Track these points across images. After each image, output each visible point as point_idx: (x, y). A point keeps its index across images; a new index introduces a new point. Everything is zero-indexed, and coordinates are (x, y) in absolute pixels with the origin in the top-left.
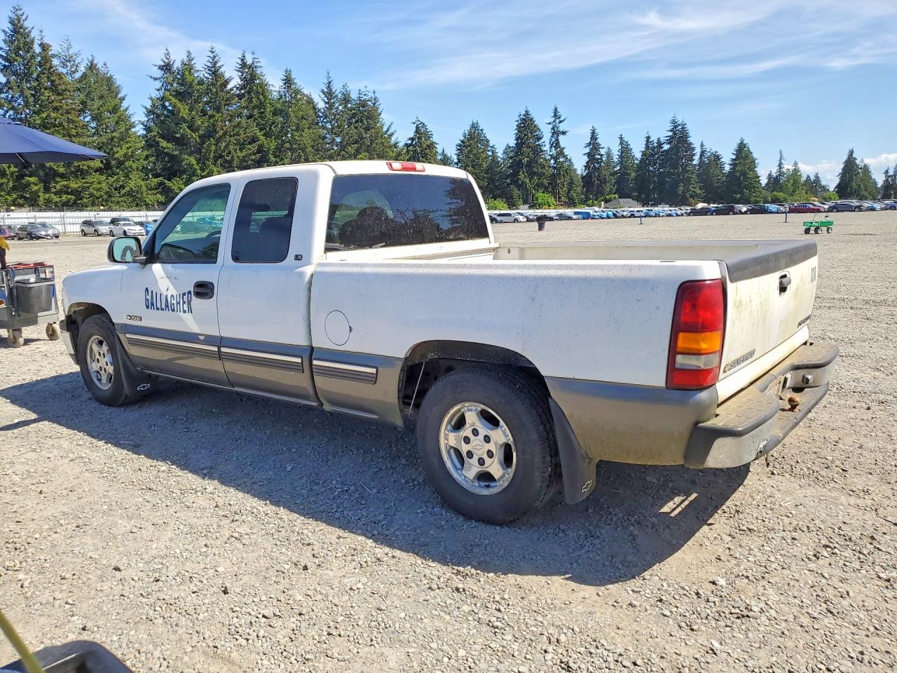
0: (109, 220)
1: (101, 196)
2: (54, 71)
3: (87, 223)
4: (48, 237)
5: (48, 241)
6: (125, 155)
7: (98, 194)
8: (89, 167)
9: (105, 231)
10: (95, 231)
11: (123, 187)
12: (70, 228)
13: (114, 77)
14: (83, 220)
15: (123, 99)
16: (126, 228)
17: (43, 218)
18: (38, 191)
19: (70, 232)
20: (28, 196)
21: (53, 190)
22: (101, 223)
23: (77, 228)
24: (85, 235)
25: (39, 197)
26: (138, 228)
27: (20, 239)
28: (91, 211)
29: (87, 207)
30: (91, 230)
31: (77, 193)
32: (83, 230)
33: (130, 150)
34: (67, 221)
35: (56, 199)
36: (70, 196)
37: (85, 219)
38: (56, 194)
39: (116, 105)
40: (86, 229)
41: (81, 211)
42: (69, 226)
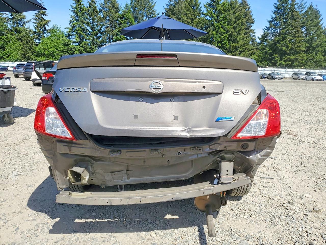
0: (305, 73)
1: (303, 63)
2: (295, 10)
3: (295, 74)
4: (279, 79)
5: (279, 80)
6: (317, 45)
7: (301, 62)
8: (300, 50)
9: (303, 78)
10: (298, 77)
11: (313, 59)
12: (287, 76)
13: (319, 11)
14: (293, 73)
15: (321, 20)
16: (314, 77)
17: (277, 71)
18: (278, 60)
19: (287, 77)
20: (273, 62)
21: (283, 60)
22: (301, 74)
23: (290, 76)
24: (293, 79)
25: (277, 62)
26: (320, 77)
27: (268, 79)
28: (297, 69)
29: (295, 67)
30: (297, 77)
31: (293, 61)
32: (292, 77)
33: (320, 42)
34: (287, 73)
35: (284, 63)
36: (289, 62)
37: (294, 72)
38: (284, 61)
39: (318, 23)
40: (294, 76)
41: (293, 68)
42: (287, 75)
